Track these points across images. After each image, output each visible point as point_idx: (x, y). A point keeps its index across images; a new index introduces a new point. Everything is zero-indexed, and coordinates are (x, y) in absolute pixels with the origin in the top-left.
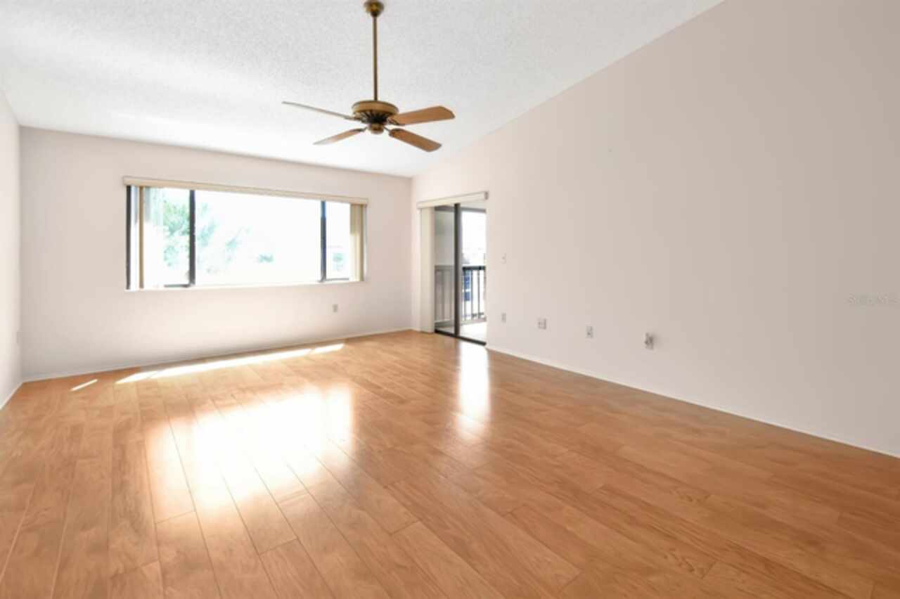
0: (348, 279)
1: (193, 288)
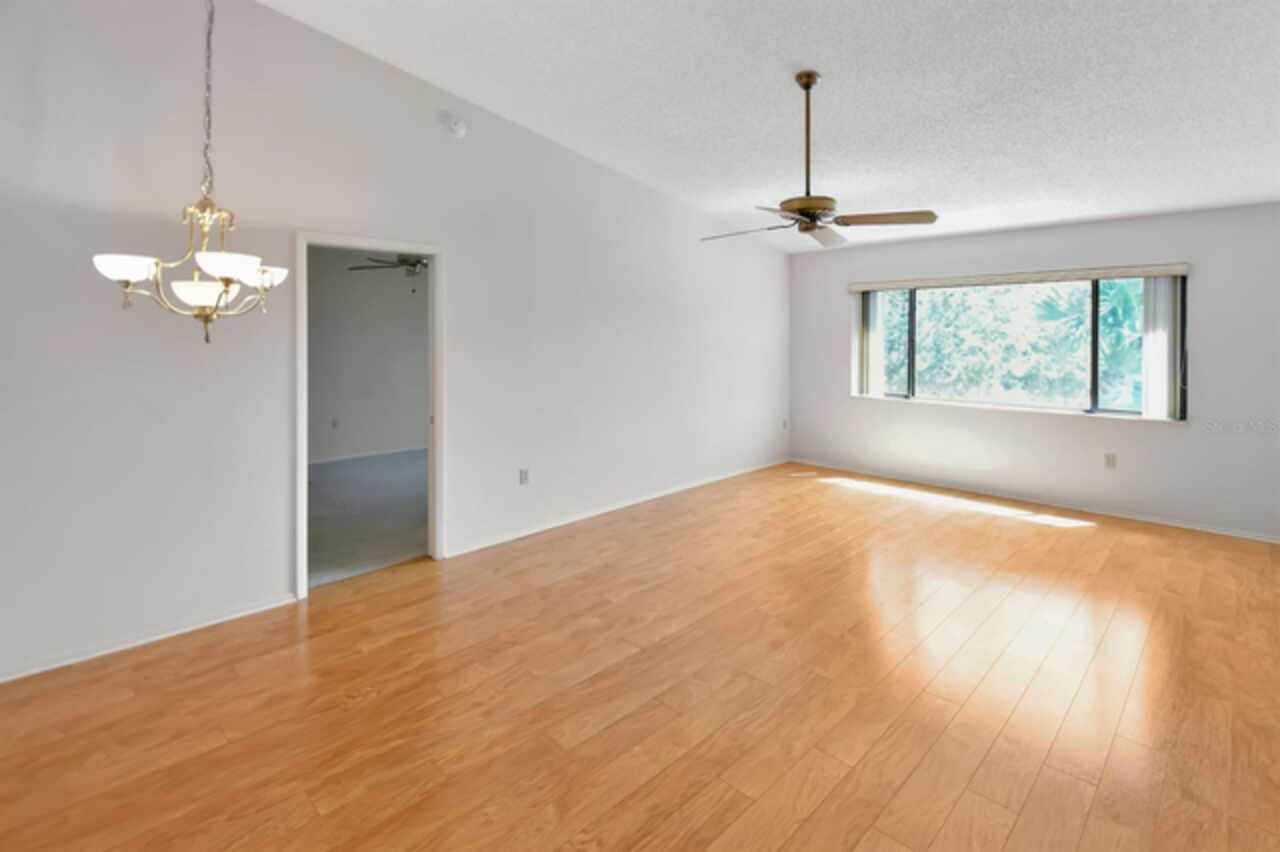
1: (912, 400)
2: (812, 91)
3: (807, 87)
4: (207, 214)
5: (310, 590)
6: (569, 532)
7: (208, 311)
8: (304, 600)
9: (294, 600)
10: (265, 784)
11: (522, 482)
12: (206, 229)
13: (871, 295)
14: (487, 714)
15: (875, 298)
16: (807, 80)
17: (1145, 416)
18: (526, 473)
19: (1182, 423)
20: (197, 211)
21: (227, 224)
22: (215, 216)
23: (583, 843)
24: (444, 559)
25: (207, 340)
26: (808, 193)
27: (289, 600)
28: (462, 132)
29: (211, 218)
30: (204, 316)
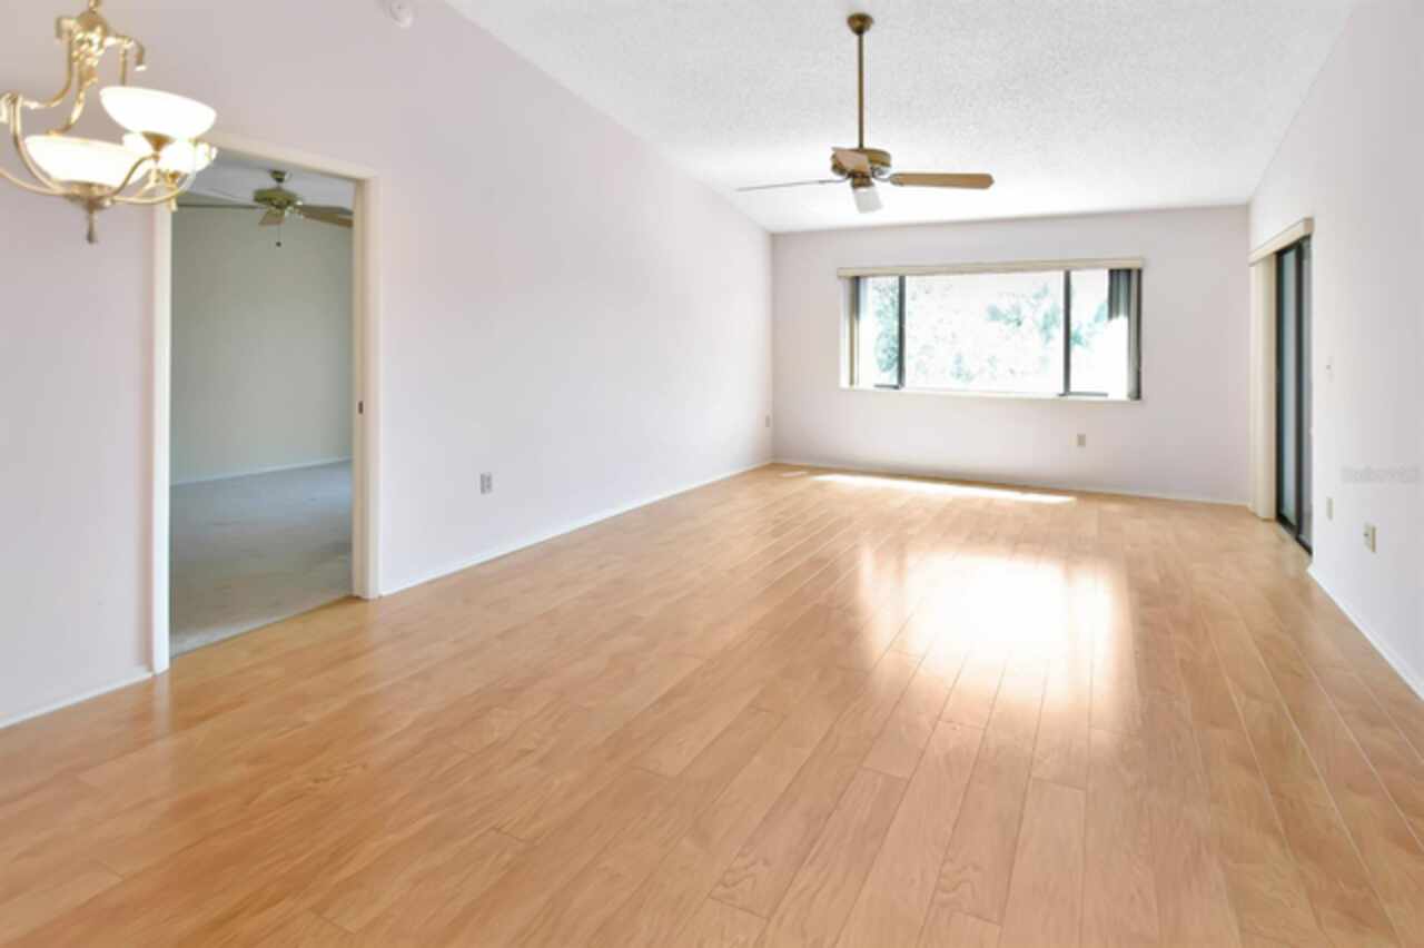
0: (1106, 395)
1: (902, 390)
2: (866, 36)
3: (860, 31)
4: (95, 36)
5: (172, 659)
6: (549, 552)
7: (97, 192)
8: (163, 674)
9: (149, 675)
10: (233, 915)
11: (483, 491)
12: (93, 62)
13: (862, 280)
14: (542, 762)
15: (865, 283)
16: (860, 24)
17: (1110, 398)
18: (489, 479)
19: (1138, 402)
20: (78, 27)
21: (131, 59)
22: (110, 41)
23: (746, 868)
24: (380, 597)
25: (90, 238)
26: (861, 145)
27: (143, 675)
28: (407, 21)
29: (101, 45)
30: (89, 199)
